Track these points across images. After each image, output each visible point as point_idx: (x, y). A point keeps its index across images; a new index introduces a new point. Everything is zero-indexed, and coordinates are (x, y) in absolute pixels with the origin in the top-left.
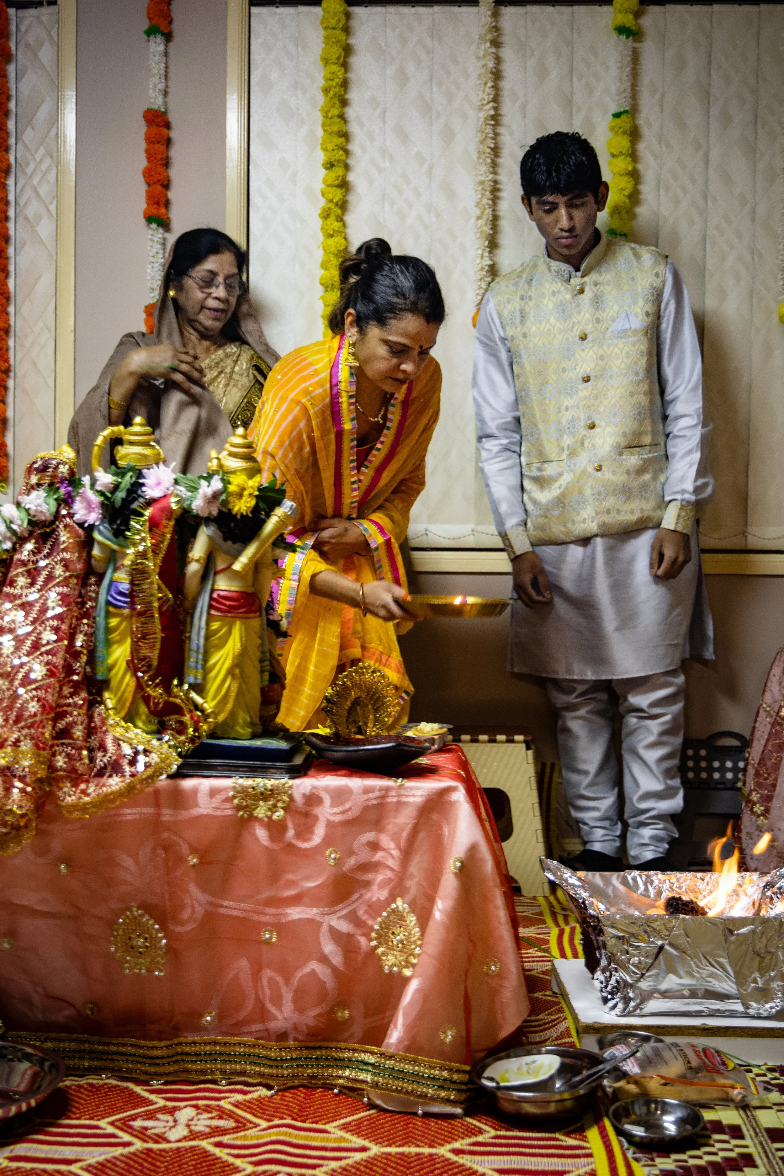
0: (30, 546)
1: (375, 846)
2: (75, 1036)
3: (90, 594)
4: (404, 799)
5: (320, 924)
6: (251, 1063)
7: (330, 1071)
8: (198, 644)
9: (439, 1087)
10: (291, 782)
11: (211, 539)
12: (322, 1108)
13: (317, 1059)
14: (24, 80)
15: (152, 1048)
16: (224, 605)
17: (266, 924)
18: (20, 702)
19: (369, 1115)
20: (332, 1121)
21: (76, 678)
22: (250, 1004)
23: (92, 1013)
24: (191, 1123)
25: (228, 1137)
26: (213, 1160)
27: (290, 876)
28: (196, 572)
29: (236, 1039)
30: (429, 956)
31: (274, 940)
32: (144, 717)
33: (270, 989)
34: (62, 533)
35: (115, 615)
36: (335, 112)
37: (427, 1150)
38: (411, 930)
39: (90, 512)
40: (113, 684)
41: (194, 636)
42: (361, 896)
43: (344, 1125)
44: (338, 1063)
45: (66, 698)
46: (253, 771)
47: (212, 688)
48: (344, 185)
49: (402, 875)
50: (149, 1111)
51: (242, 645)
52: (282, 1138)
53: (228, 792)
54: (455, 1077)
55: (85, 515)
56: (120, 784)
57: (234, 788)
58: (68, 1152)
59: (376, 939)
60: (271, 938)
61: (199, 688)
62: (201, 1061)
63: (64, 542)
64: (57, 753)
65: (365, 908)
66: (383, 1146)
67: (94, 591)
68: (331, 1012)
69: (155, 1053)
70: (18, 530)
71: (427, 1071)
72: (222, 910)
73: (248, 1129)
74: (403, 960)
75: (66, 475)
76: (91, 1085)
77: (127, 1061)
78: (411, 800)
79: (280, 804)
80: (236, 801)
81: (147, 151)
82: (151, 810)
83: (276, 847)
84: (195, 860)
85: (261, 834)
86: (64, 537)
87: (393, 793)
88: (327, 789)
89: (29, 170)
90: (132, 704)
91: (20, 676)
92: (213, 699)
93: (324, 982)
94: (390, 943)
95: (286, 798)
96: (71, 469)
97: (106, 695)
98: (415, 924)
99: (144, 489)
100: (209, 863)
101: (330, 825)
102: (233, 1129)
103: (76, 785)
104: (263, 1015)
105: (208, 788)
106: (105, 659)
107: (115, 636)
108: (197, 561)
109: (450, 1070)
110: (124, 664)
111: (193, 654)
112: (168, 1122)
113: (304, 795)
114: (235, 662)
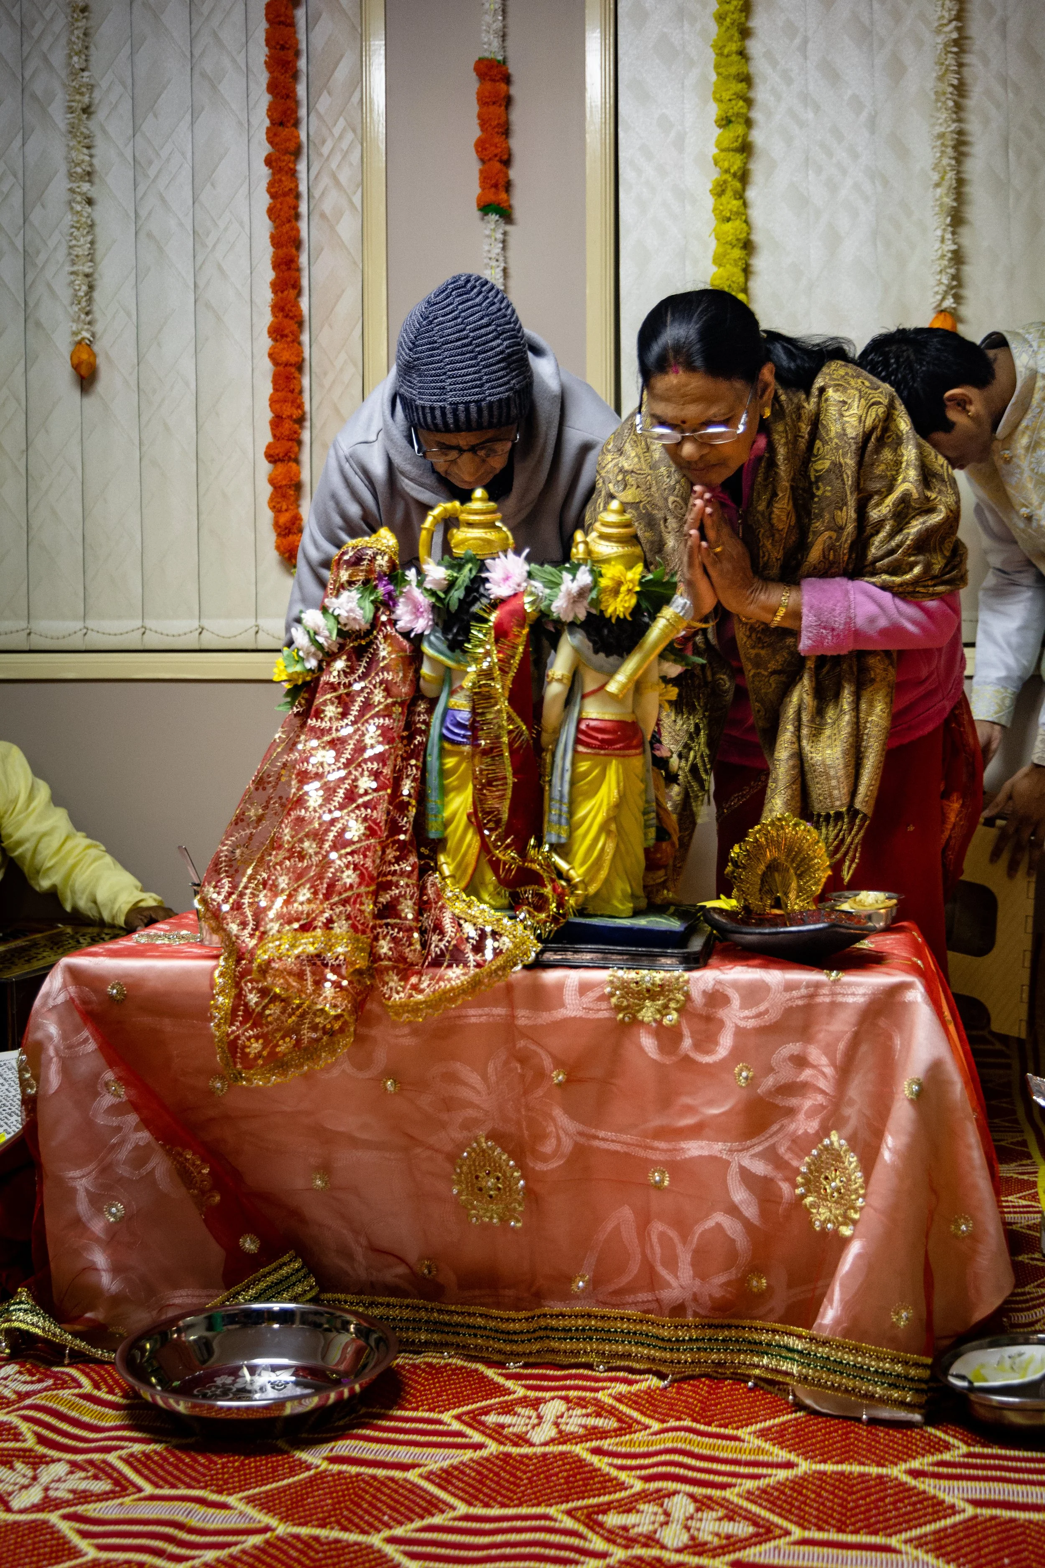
0: (340, 664)
1: (801, 1061)
2: (408, 1301)
3: (418, 726)
4: (840, 999)
5: (728, 1163)
6: (636, 1343)
7: (742, 1357)
8: (561, 792)
9: (890, 1385)
10: (687, 975)
11: (576, 650)
12: (732, 1406)
13: (723, 1340)
14: (317, 28)
15: (507, 1320)
16: (596, 738)
17: (656, 1163)
18: (332, 870)
19: (796, 1419)
20: (747, 1425)
21: (402, 837)
22: (634, 1268)
23: (430, 1272)
24: (560, 1420)
25: (608, 1441)
26: (590, 1472)
27: (687, 1100)
28: (557, 696)
29: (615, 1312)
30: (875, 1210)
31: (666, 1183)
32: (491, 888)
33: (662, 1246)
34: (381, 647)
35: (451, 754)
36: (733, 47)
37: (874, 1470)
38: (850, 1175)
39: (417, 618)
40: (451, 844)
41: (556, 780)
42: (782, 1127)
43: (761, 1431)
44: (753, 1347)
45: (391, 863)
46: (635, 961)
47: (580, 850)
48: (745, 148)
49: (838, 1100)
50: (506, 1402)
51: (619, 793)
52: (679, 1445)
53: (603, 988)
54: (912, 1372)
55: (410, 621)
56: (462, 978)
57: (611, 982)
58: (404, 1454)
59: (803, 1185)
60: (662, 1181)
61: (563, 849)
62: (571, 1339)
63: (384, 658)
64: (380, 937)
65: (787, 1144)
66: (815, 1462)
67: (424, 722)
68: (743, 1281)
69: (511, 1326)
70: (325, 644)
71: (873, 1363)
72: (596, 1143)
73: (635, 1432)
74: (840, 1215)
75: (385, 569)
76: (429, 1365)
77: (475, 1335)
78: (850, 1000)
79: (672, 1005)
80: (614, 1000)
81: (480, 116)
82: (500, 1011)
83: (667, 1060)
84: (560, 1077)
85: (648, 1043)
86: (384, 651)
87: (825, 991)
88: (735, 985)
89: (325, 150)
90: (475, 870)
91: (331, 836)
92: (582, 864)
93: (733, 1241)
94: (822, 1191)
95: (680, 997)
96: (391, 561)
97: (442, 858)
98: (856, 1167)
99: (488, 585)
100: (580, 1081)
101: (740, 1032)
102: (615, 1430)
103: (405, 978)
104: (652, 1280)
105: (576, 983)
106: (439, 811)
107: (451, 781)
108: (559, 681)
109: (906, 1363)
110: (465, 818)
111: (556, 805)
112: (530, 1418)
113: (704, 992)
114: (612, 814)
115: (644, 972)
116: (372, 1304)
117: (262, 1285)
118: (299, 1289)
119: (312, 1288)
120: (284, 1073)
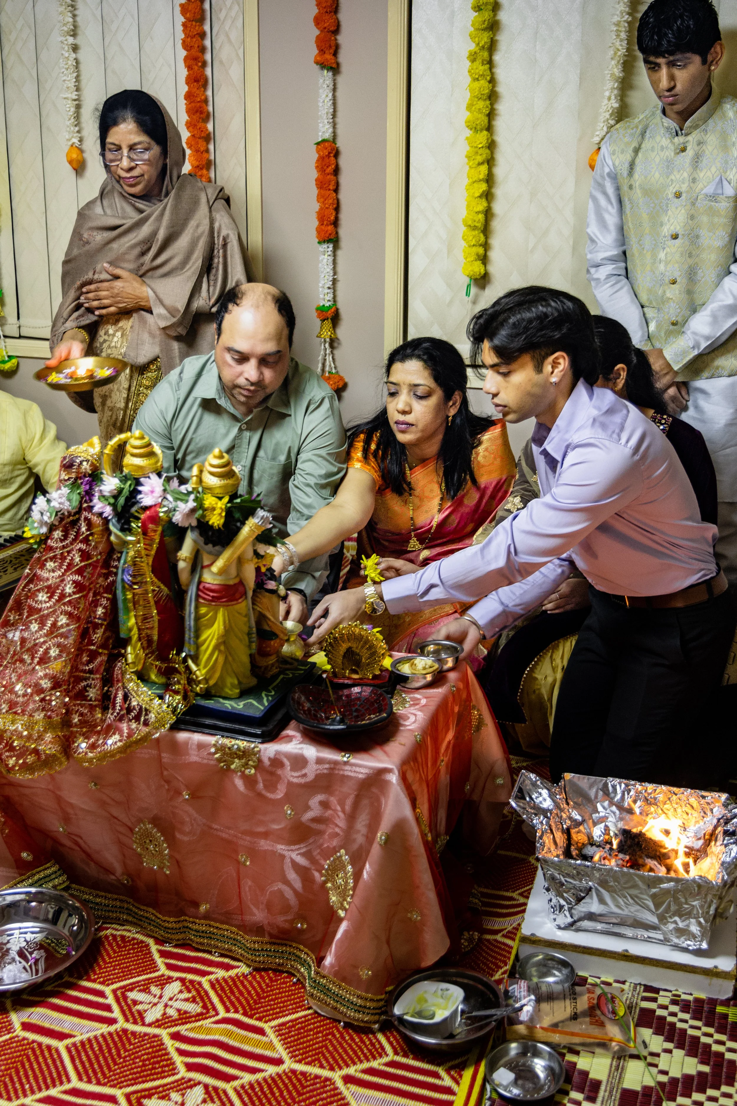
0: (58, 534)
1: (326, 806)
2: (116, 896)
3: (112, 569)
4: (348, 775)
5: (285, 857)
6: (235, 945)
7: (292, 963)
8: (189, 625)
9: (355, 1011)
10: (261, 746)
11: (195, 541)
13: (282, 952)
16: (209, 595)
17: (244, 849)
18: (37, 678)
20: (274, 1019)
21: (92, 647)
23: (128, 883)
24: (170, 1003)
25: (188, 1026)
26: (162, 1056)
27: (261, 817)
28: (183, 569)
29: (224, 926)
30: (357, 905)
31: (248, 863)
32: (155, 672)
33: (250, 893)
34: (83, 524)
35: (129, 591)
37: (325, 1073)
38: (348, 879)
40: (133, 641)
41: (188, 615)
42: (316, 841)
43: (280, 1025)
45: (84, 664)
47: (204, 658)
48: (493, 26)
49: (347, 830)
50: (149, 979)
51: (225, 627)
53: (213, 747)
54: (369, 1004)
57: (217, 744)
58: (68, 1024)
59: (325, 876)
60: (245, 861)
61: (194, 658)
62: (200, 936)
63: (83, 533)
64: (73, 712)
65: (319, 851)
66: (295, 1061)
67: (115, 567)
68: (292, 922)
69: (167, 925)
70: (49, 521)
71: (347, 996)
72: (213, 831)
73: (206, 1018)
74: (340, 901)
75: (88, 471)
76: (123, 937)
77: (150, 924)
78: (355, 776)
79: (251, 763)
80: (217, 756)
82: (155, 752)
83: (251, 794)
84: (187, 796)
85: (239, 783)
86: (84, 527)
87: (339, 768)
88: (288, 755)
91: (39, 654)
92: (205, 667)
93: (288, 899)
94: (335, 883)
95: (255, 759)
96: (93, 464)
97: (129, 649)
98: (351, 875)
100: (200, 798)
101: (290, 784)
102: (198, 1015)
104: (245, 910)
105: (196, 741)
106: (124, 622)
108: (184, 560)
109: (365, 999)
111: (187, 631)
112: (155, 996)
113: (270, 759)
114: (220, 641)
115: (233, 742)
116: (97, 896)
117: (36, 878)
118: (56, 882)
119: (64, 882)
120: (32, 773)
